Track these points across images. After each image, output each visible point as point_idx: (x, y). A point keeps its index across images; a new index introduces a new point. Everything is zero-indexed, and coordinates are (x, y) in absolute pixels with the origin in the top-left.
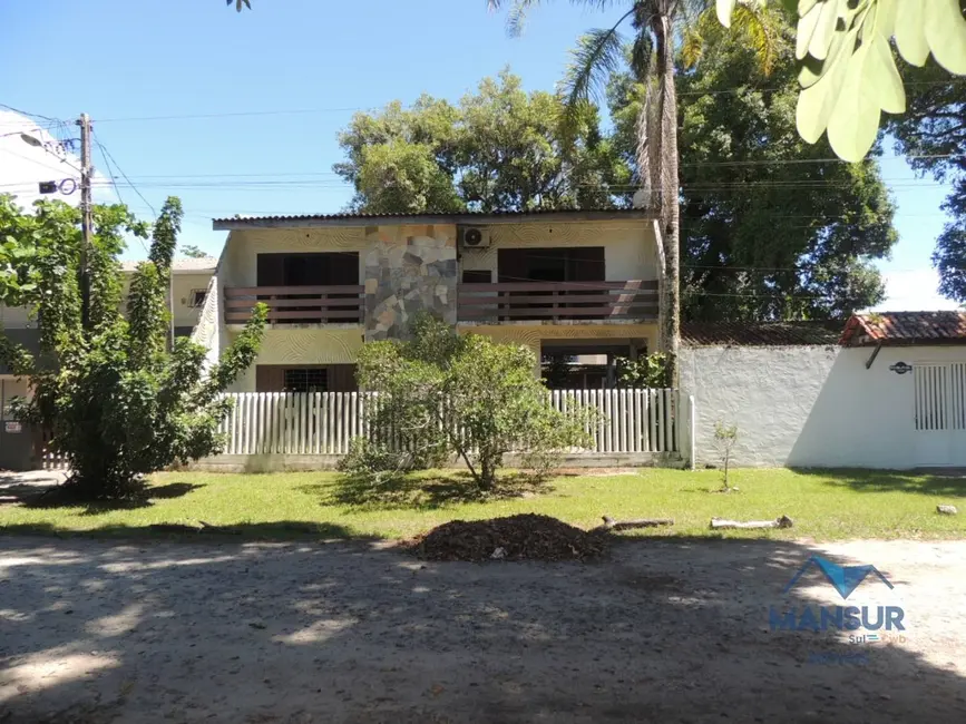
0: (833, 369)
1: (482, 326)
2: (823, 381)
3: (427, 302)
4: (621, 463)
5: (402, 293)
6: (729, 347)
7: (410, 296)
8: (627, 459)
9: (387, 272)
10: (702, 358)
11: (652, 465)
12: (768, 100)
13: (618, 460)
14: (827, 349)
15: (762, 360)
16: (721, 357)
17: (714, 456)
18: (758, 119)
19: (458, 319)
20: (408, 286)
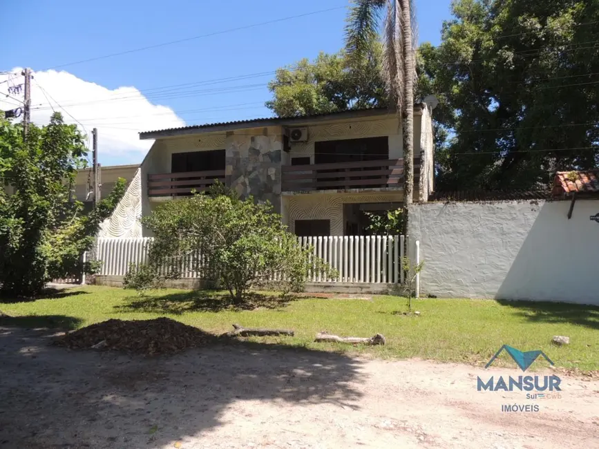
0: (537, 220)
1: (298, 195)
2: (529, 229)
3: (263, 179)
4: (364, 290)
5: (248, 174)
6: (448, 203)
7: (252, 176)
8: (369, 288)
9: (238, 160)
10: (426, 212)
11: (387, 294)
12: (543, 23)
13: (362, 288)
14: (531, 203)
15: (475, 213)
16: (441, 211)
17: (436, 288)
18: (537, 38)
19: (282, 190)
20: (251, 169)
